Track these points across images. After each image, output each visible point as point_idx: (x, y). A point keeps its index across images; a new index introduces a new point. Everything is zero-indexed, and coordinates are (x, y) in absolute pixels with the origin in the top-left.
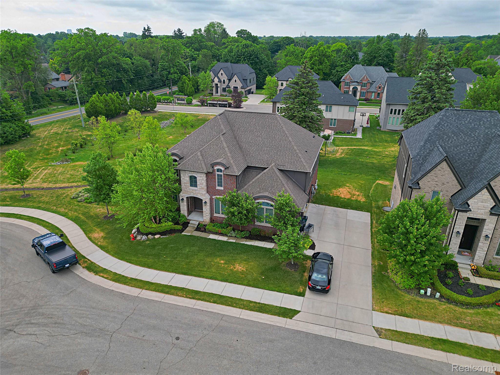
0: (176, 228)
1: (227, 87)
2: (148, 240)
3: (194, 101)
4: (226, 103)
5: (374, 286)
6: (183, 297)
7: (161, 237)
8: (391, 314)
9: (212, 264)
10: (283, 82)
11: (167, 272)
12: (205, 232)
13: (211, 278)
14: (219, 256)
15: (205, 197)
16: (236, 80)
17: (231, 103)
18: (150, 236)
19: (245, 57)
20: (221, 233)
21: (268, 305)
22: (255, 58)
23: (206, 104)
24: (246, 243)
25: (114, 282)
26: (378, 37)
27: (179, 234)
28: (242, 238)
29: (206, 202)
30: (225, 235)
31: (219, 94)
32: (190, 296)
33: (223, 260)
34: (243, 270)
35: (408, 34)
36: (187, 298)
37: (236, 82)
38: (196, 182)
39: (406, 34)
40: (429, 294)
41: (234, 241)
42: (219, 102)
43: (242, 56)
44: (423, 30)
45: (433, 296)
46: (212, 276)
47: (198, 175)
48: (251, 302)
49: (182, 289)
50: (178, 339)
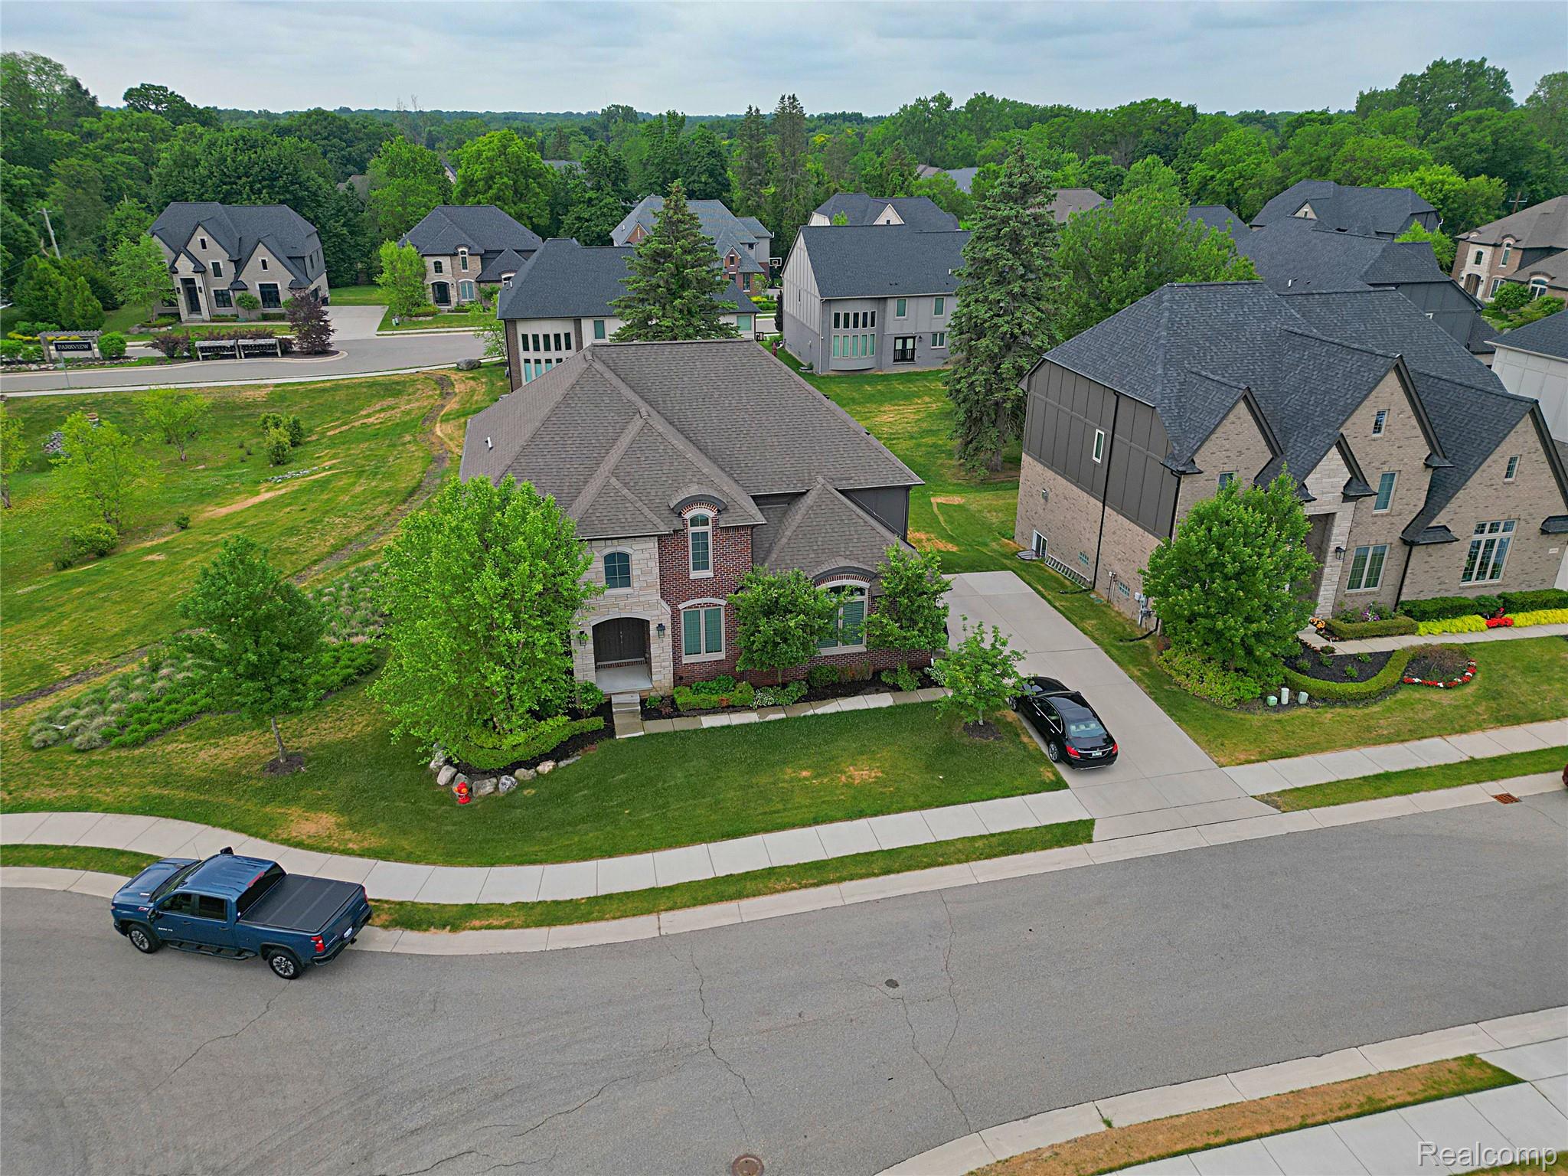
0: (589, 728)
1: (234, 287)
2: (522, 785)
3: (135, 348)
4: (272, 341)
5: (1180, 721)
6: (795, 889)
7: (562, 764)
8: (1258, 761)
9: (783, 788)
10: (439, 259)
11: (675, 847)
12: (679, 716)
13: (816, 822)
14: (785, 762)
15: (657, 612)
16: (264, 262)
17: (290, 342)
18: (520, 773)
19: (254, 181)
20: (728, 707)
21: (1013, 832)
22: (293, 184)
23: (186, 354)
24: (819, 711)
25: (544, 930)
26: (672, 116)
27: (607, 742)
28: (797, 702)
29: (661, 627)
30: (746, 708)
31: (205, 314)
32: (811, 881)
33: (805, 769)
34: (876, 777)
35: (754, 109)
36: (806, 886)
37: (265, 267)
38: (626, 570)
39: (750, 108)
40: (1285, 701)
41: (783, 716)
42: (241, 342)
43: (244, 179)
44: (789, 98)
45: (1294, 702)
46: (812, 815)
47: (635, 547)
48: (973, 839)
49: (771, 872)
50: (893, 984)
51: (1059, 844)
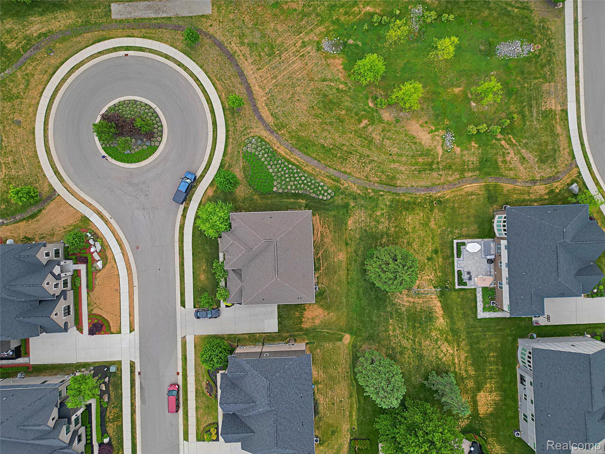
5: (208, 335)
9: (201, 263)
13: (193, 267)
32: (180, 263)
34: (201, 279)
50: (159, 269)
51: (181, 301)
